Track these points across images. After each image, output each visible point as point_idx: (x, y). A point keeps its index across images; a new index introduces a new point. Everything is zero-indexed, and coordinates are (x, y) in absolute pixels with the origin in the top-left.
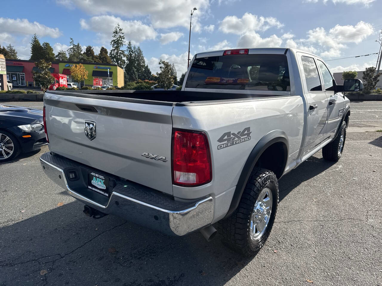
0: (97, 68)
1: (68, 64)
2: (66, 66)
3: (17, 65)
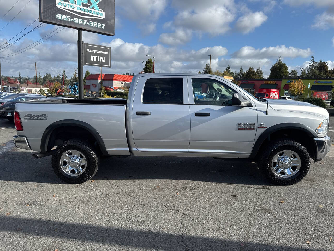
0: (317, 82)
1: (289, 81)
2: (287, 82)
3: (250, 83)
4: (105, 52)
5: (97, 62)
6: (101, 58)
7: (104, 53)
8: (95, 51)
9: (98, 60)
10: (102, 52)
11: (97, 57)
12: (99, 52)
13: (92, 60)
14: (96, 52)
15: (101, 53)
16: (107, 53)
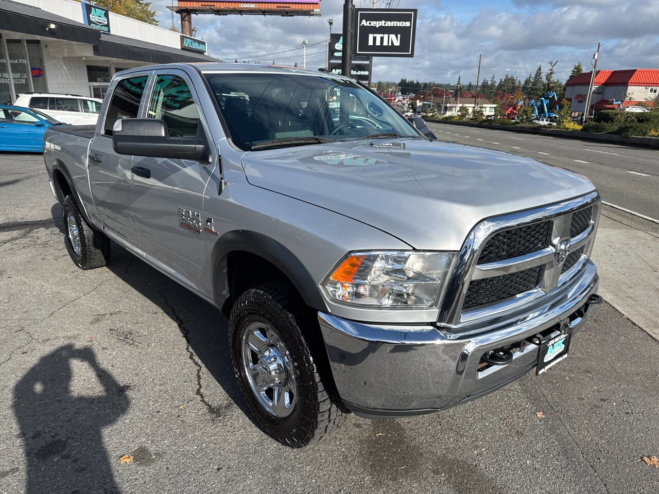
4: (401, 23)
5: (382, 48)
6: (393, 36)
7: (399, 24)
8: (377, 24)
9: (385, 44)
10: (395, 23)
11: (382, 35)
12: (389, 24)
13: (371, 43)
14: (380, 25)
15: (392, 25)
16: (408, 24)
